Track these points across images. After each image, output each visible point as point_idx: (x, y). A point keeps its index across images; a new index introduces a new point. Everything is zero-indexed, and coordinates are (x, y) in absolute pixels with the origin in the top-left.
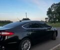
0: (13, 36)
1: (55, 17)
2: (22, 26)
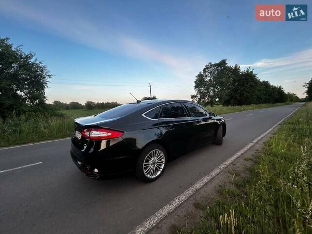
0: (120, 139)
1: (211, 93)
2: (143, 115)
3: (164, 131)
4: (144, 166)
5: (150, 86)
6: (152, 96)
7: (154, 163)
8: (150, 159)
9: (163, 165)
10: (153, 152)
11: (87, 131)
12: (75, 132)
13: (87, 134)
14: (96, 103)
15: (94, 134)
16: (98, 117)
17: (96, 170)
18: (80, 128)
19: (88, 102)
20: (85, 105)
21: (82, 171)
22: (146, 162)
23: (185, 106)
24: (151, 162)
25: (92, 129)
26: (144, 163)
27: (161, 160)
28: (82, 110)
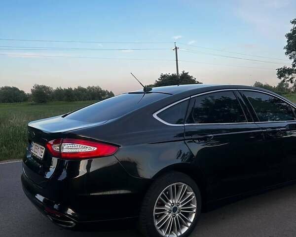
2: (155, 116)
3: (196, 148)
4: (154, 213)
5: (176, 48)
6: (180, 73)
7: (175, 210)
8: (167, 201)
9: (194, 215)
10: (173, 187)
11: (55, 143)
12: (30, 146)
13: (56, 148)
14: (55, 88)
15: (68, 148)
16: (71, 118)
17: (70, 211)
18: (40, 137)
19: (38, 87)
20: (30, 93)
21: (46, 214)
22: (158, 205)
23: (244, 97)
24: (168, 207)
25: (65, 140)
26: (155, 208)
27: (189, 204)
28: (25, 103)
